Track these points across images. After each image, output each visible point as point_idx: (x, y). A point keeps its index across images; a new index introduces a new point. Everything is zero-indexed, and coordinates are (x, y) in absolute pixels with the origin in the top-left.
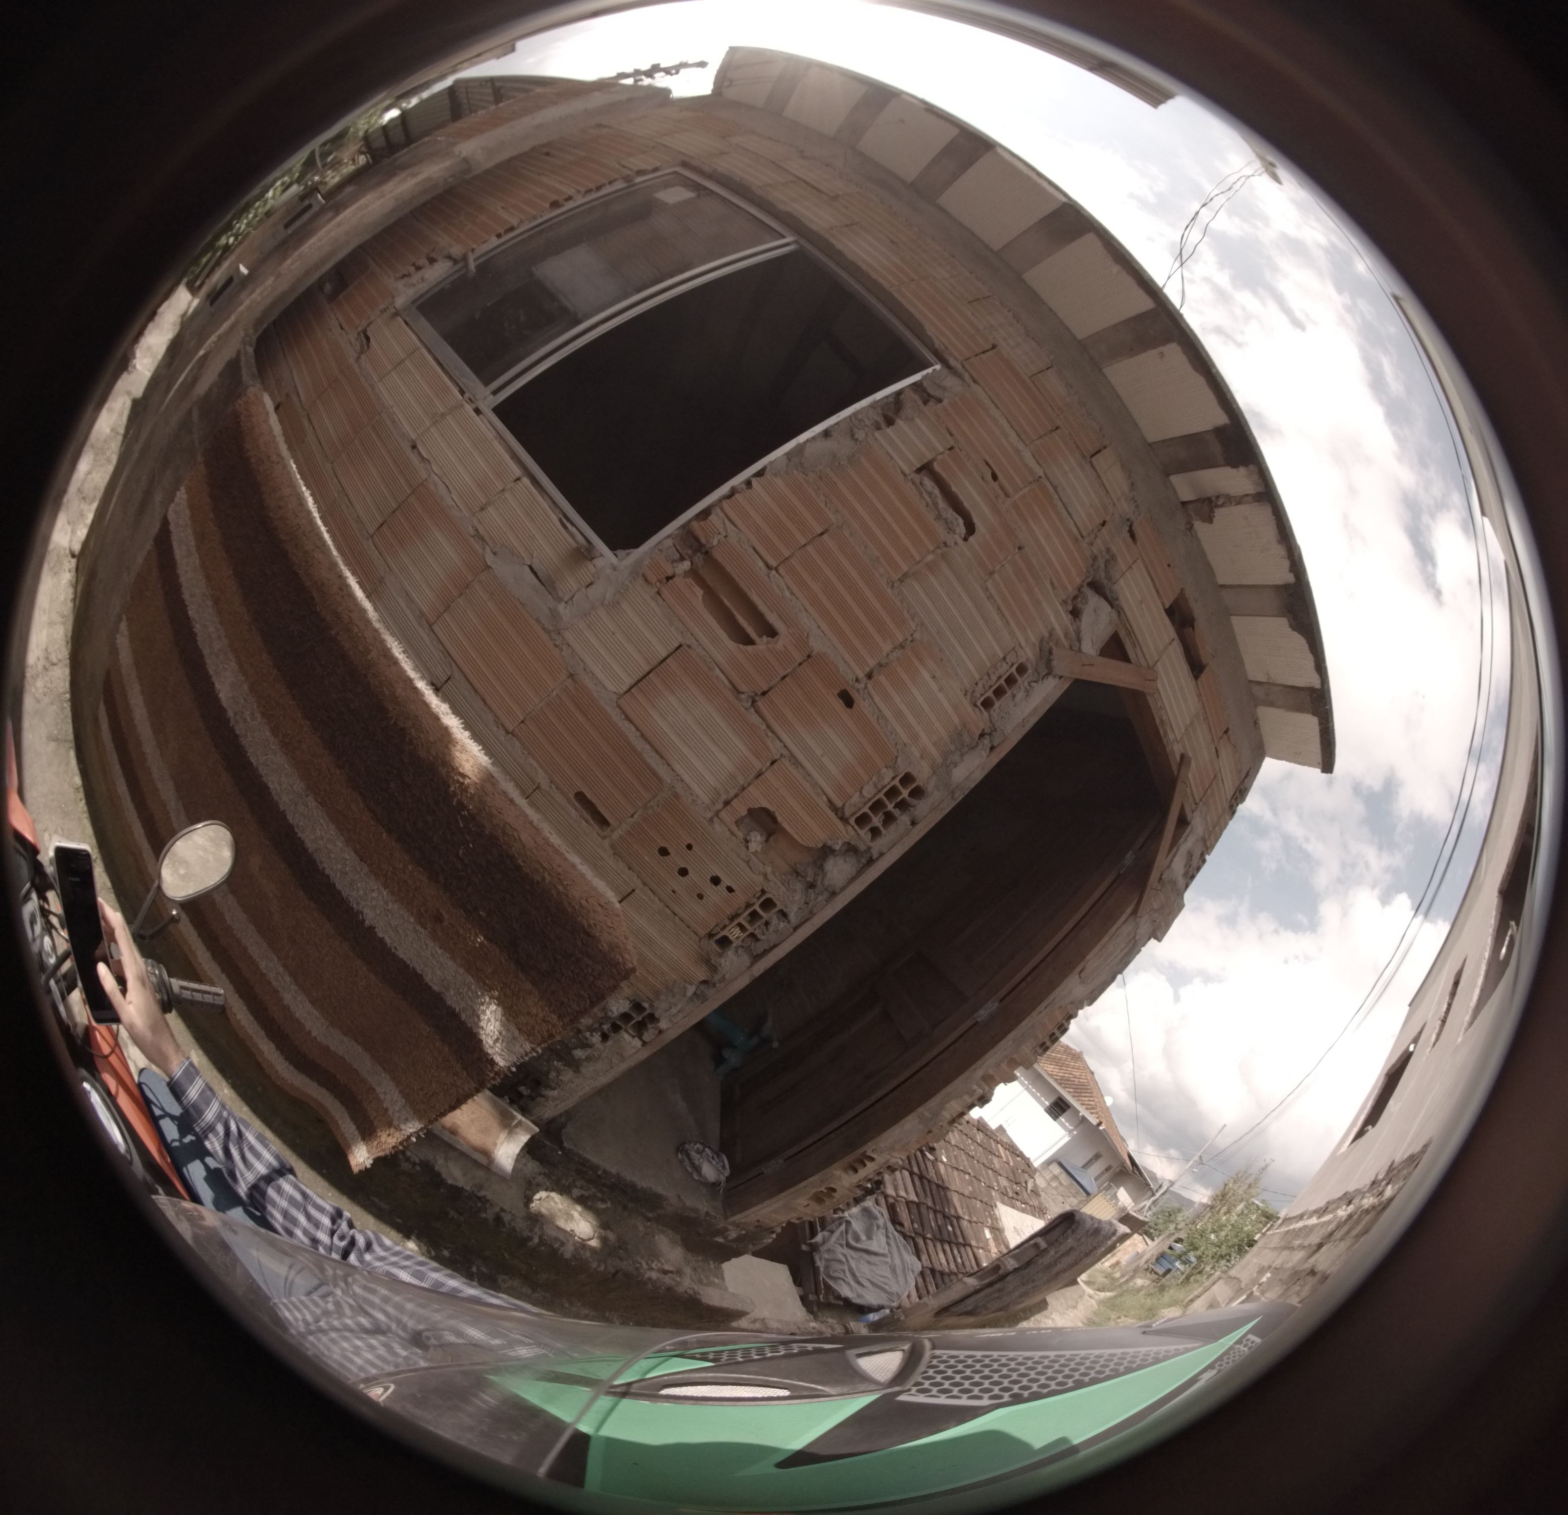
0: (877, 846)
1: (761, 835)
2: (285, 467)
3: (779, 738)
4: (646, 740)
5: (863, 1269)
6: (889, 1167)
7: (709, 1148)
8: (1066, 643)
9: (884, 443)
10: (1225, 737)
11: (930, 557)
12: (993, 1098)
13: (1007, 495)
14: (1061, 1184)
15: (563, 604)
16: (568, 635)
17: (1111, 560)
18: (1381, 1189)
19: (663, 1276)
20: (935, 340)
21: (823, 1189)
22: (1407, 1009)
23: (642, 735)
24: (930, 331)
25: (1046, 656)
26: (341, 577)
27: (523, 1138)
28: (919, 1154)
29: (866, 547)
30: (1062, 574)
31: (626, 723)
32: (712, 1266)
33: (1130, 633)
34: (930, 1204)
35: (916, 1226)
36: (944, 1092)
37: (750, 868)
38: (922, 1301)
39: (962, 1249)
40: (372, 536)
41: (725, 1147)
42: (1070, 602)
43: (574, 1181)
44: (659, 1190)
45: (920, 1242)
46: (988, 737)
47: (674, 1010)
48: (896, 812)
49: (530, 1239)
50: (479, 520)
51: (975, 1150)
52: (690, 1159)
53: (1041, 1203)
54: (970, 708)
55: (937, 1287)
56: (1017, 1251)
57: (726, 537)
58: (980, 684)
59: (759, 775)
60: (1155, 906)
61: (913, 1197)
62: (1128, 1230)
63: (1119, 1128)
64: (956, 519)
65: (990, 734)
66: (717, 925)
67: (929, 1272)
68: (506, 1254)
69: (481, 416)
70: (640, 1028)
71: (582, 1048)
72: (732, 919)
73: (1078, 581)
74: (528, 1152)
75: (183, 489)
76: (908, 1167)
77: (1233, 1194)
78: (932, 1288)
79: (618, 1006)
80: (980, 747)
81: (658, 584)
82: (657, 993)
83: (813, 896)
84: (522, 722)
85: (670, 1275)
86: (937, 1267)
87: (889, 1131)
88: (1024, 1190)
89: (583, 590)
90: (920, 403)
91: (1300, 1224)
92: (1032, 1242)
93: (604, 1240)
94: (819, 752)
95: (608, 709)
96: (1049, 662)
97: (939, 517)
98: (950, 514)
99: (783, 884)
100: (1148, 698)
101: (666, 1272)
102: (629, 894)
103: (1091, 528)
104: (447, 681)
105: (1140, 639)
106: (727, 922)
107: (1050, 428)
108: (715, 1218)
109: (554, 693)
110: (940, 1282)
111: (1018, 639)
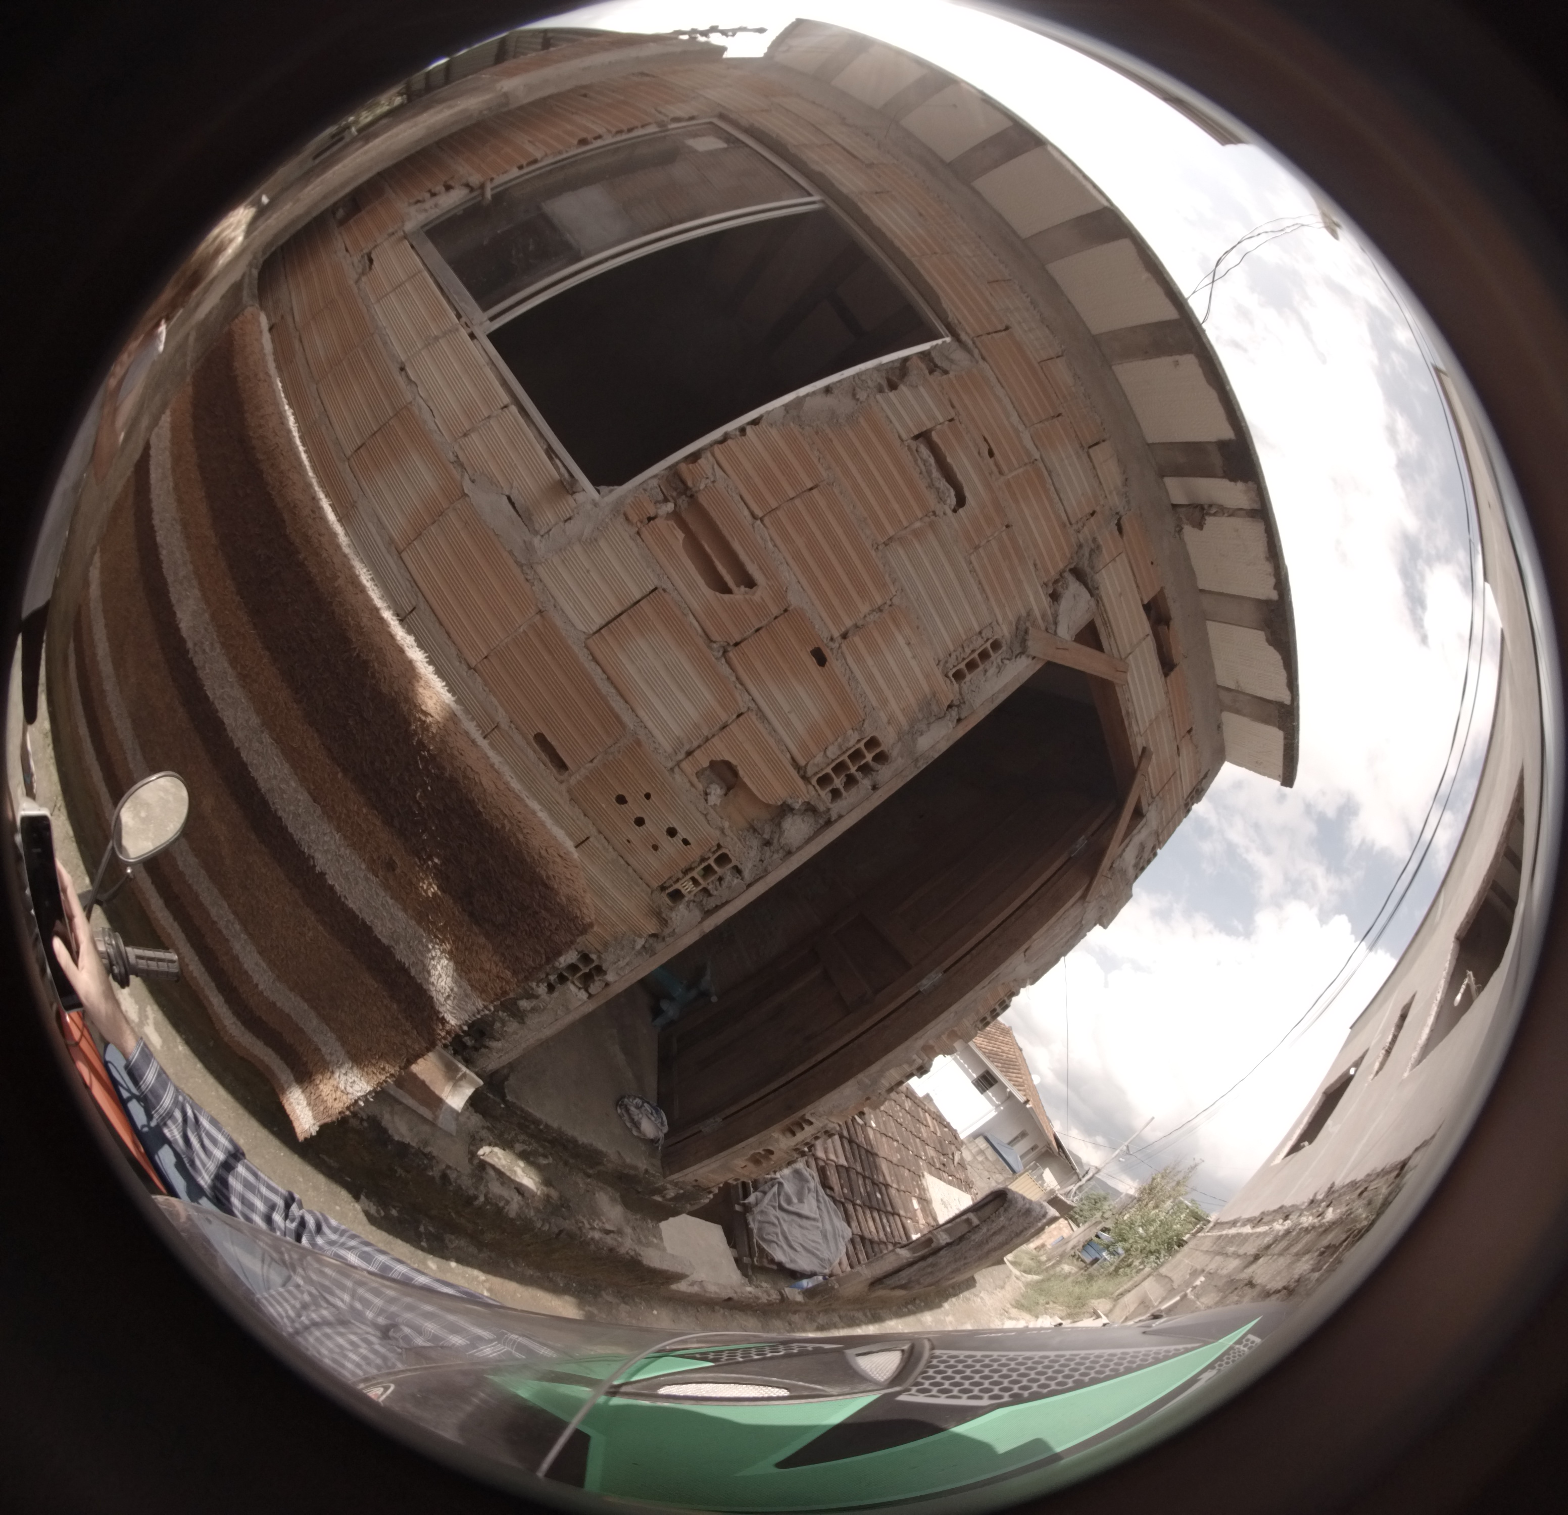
0: (837, 808)
1: (721, 788)
3: (747, 691)
4: (612, 683)
5: (796, 1233)
6: (826, 1132)
7: (648, 1103)
8: (1042, 625)
9: (885, 406)
10: (1188, 736)
11: (918, 524)
12: (932, 1069)
13: (1001, 473)
14: (987, 1159)
15: (539, 537)
16: (540, 569)
17: (1096, 549)
18: (1321, 1210)
19: (604, 1236)
20: (949, 312)
21: (761, 1151)
22: (1348, 1031)
23: (608, 678)
24: (946, 304)
25: (1021, 636)
27: (468, 1091)
29: (854, 507)
30: (1046, 557)
31: (593, 663)
32: (650, 1226)
33: (1107, 624)
34: (859, 1169)
35: (846, 1191)
36: (884, 1060)
37: (708, 821)
38: (854, 1270)
39: (891, 1219)
40: (349, 459)
41: (663, 1103)
42: (1050, 584)
43: (516, 1135)
44: (600, 1146)
45: (850, 1207)
46: (956, 709)
47: (622, 963)
48: (859, 776)
49: (475, 1198)
50: (460, 446)
51: (903, 1118)
52: (629, 1115)
53: (967, 1177)
54: (941, 678)
55: (868, 1257)
56: (949, 1225)
57: (713, 481)
58: (954, 656)
59: (725, 726)
60: (1104, 893)
61: (842, 1161)
62: (1055, 1214)
63: (1046, 1109)
64: (948, 490)
66: (670, 878)
67: (858, 1240)
68: (452, 1213)
69: (475, 340)
70: (587, 980)
71: (527, 999)
72: (686, 872)
73: (1061, 566)
74: (473, 1105)
77: (1162, 1190)
78: (863, 1256)
79: (566, 956)
80: (948, 718)
81: (639, 524)
82: (606, 945)
83: (768, 854)
84: (486, 657)
85: (612, 1235)
86: (867, 1235)
87: (827, 1096)
88: (951, 1161)
89: (562, 524)
90: (926, 372)
91: (1234, 1231)
92: (964, 1217)
93: (547, 1195)
94: (786, 708)
95: (576, 649)
96: (1024, 642)
97: (931, 486)
98: (943, 484)
99: (740, 840)
100: (1117, 688)
101: (608, 1232)
102: (584, 841)
103: (1080, 516)
104: (412, 611)
105: (1115, 630)
106: (680, 875)
107: (1052, 414)
108: (654, 1176)
109: (521, 630)
110: (870, 1250)
111: (995, 616)
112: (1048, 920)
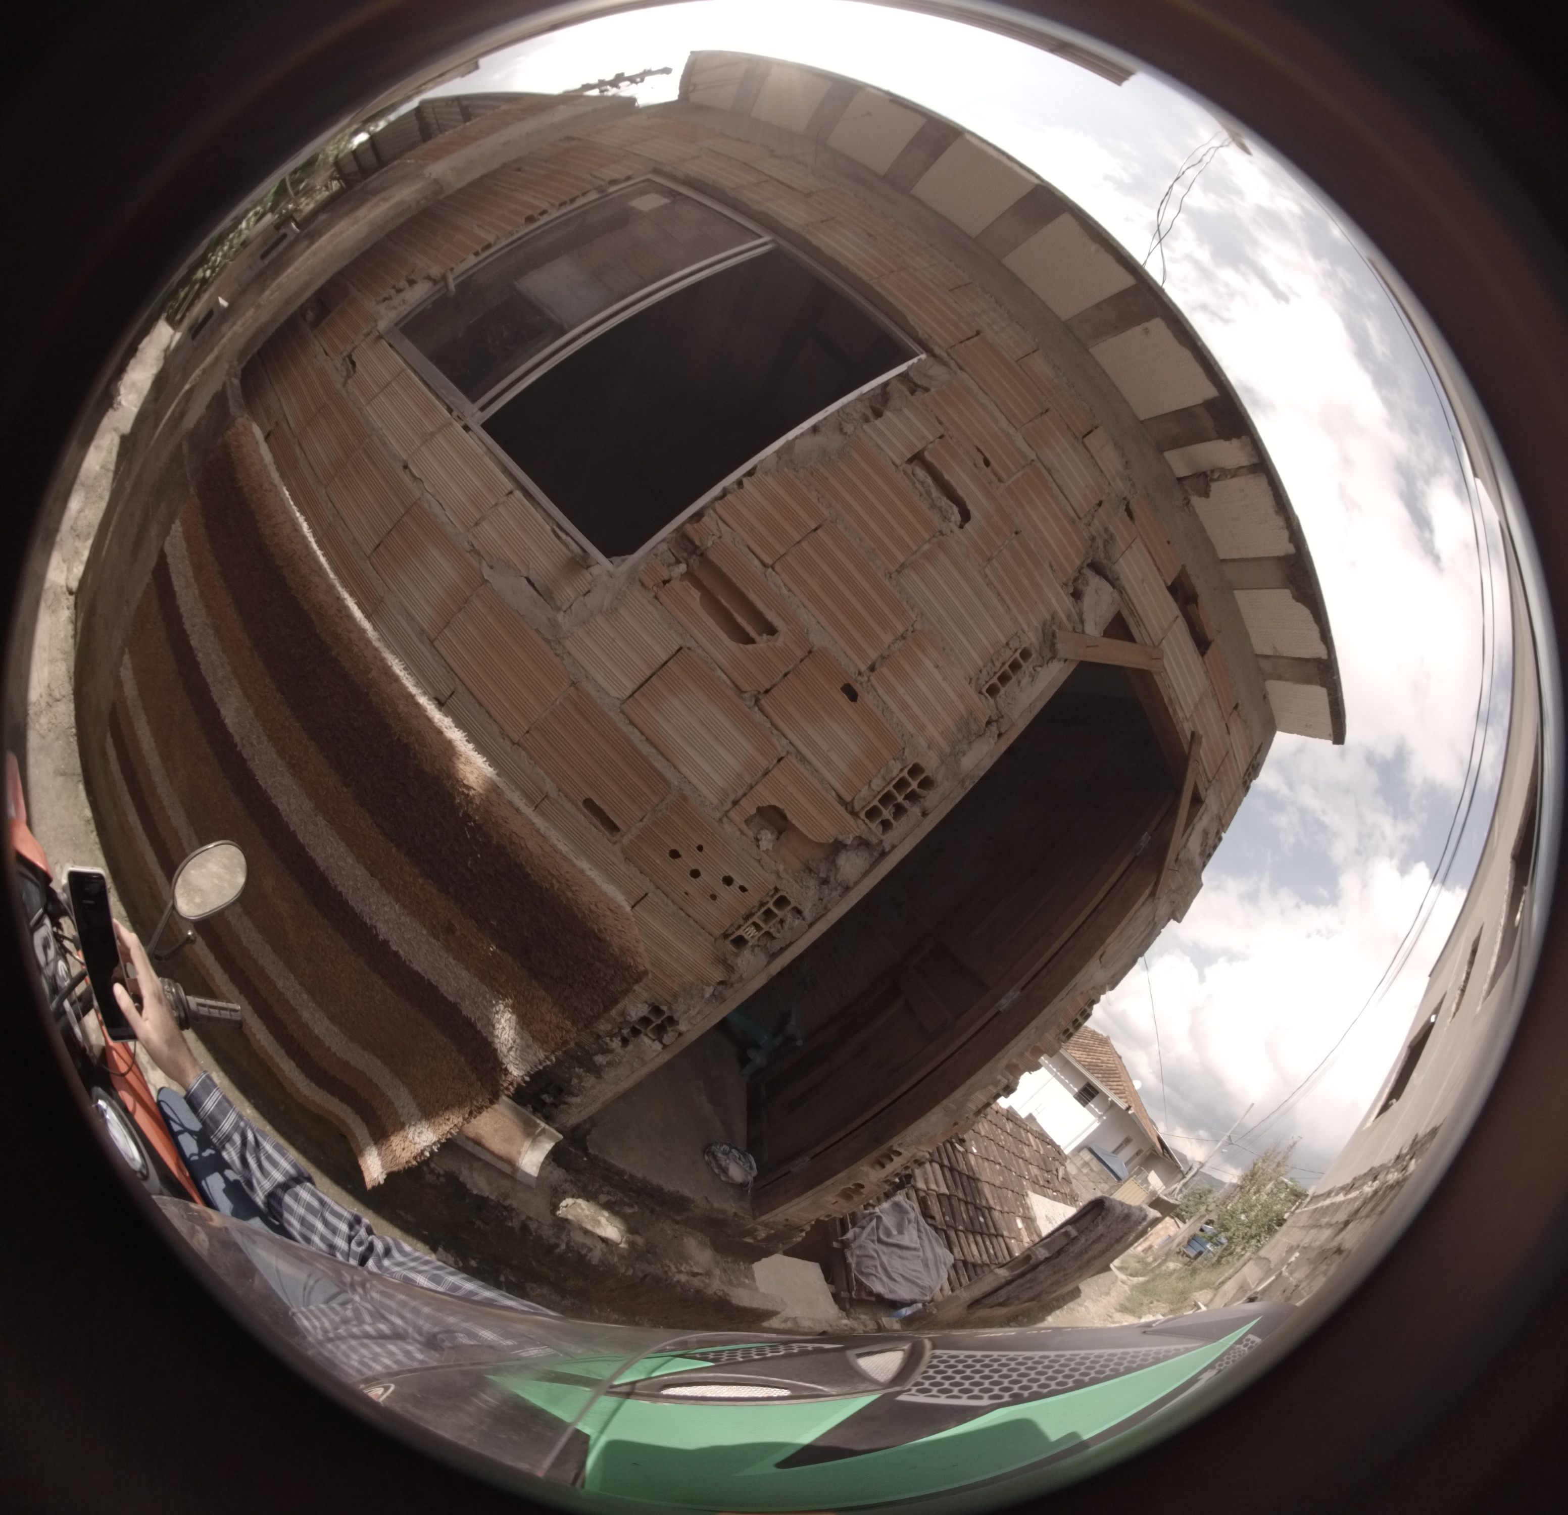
0: (889, 839)
1: (772, 833)
2: (278, 494)
3: (784, 735)
4: (652, 743)
5: (896, 1264)
6: (916, 1161)
7: (736, 1148)
8: (1069, 625)
9: (873, 436)
10: (1235, 712)
11: (927, 547)
12: (1019, 1088)
13: (1000, 480)
14: (1092, 1170)
15: (562, 613)
16: (568, 644)
17: (1110, 539)
18: (1405, 1163)
19: (692, 1278)
20: (918, 330)
21: (851, 1185)
22: (1427, 979)
23: (647, 739)
24: (913, 321)
25: (1049, 640)
26: (339, 599)
27: (548, 1146)
28: (948, 1146)
29: (861, 540)
30: (1061, 557)
31: (631, 727)
32: (742, 1267)
33: (1133, 612)
34: (961, 1196)
35: (947, 1218)
36: (969, 1082)
37: (763, 867)
38: (954, 1294)
39: (994, 1240)
40: (369, 558)
41: (752, 1147)
42: (1070, 583)
43: (599, 1186)
44: (687, 1193)
45: (952, 1234)
46: (995, 724)
47: (693, 1012)
48: (907, 804)
49: (557, 1246)
50: (473, 535)
51: (1005, 1140)
52: (717, 1161)
53: (1072, 1190)
54: (975, 696)
55: (970, 1279)
56: (1048, 1240)
57: (720, 537)
58: (984, 672)
59: (766, 773)
60: (1173, 887)
61: (944, 1190)
62: (1158, 1215)
63: (1148, 1112)
64: (951, 507)
65: (997, 721)
66: (732, 925)
67: (960, 1264)
68: (534, 1264)
69: (470, 432)
70: (660, 1031)
71: (602, 1054)
72: (746, 918)
73: (1078, 562)
74: (554, 1160)
75: (178, 522)
76: (938, 1159)
77: (1263, 1174)
78: (965, 1280)
79: (637, 1010)
80: (988, 734)
81: (655, 588)
82: (675, 996)
83: (827, 892)
84: (528, 732)
85: (699, 1277)
86: (970, 1259)
87: (914, 1125)
88: (1055, 1177)
89: (581, 598)
90: (908, 393)
91: (1328, 1202)
92: (1063, 1230)
93: (632, 1244)
94: (826, 748)
95: (612, 715)
96: (1053, 644)
97: (933, 506)
98: (944, 502)
99: (796, 881)
100: (1155, 677)
101: (695, 1275)
102: (642, 898)
103: (1088, 509)
104: (451, 696)
105: (1144, 618)
106: (742, 922)
107: (1040, 411)
108: (744, 1218)
109: (558, 702)
110: (972, 1274)
111: (1020, 624)
112: (1120, 922)
